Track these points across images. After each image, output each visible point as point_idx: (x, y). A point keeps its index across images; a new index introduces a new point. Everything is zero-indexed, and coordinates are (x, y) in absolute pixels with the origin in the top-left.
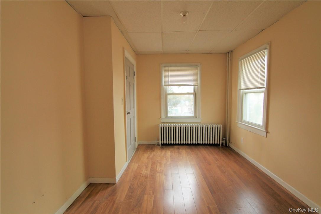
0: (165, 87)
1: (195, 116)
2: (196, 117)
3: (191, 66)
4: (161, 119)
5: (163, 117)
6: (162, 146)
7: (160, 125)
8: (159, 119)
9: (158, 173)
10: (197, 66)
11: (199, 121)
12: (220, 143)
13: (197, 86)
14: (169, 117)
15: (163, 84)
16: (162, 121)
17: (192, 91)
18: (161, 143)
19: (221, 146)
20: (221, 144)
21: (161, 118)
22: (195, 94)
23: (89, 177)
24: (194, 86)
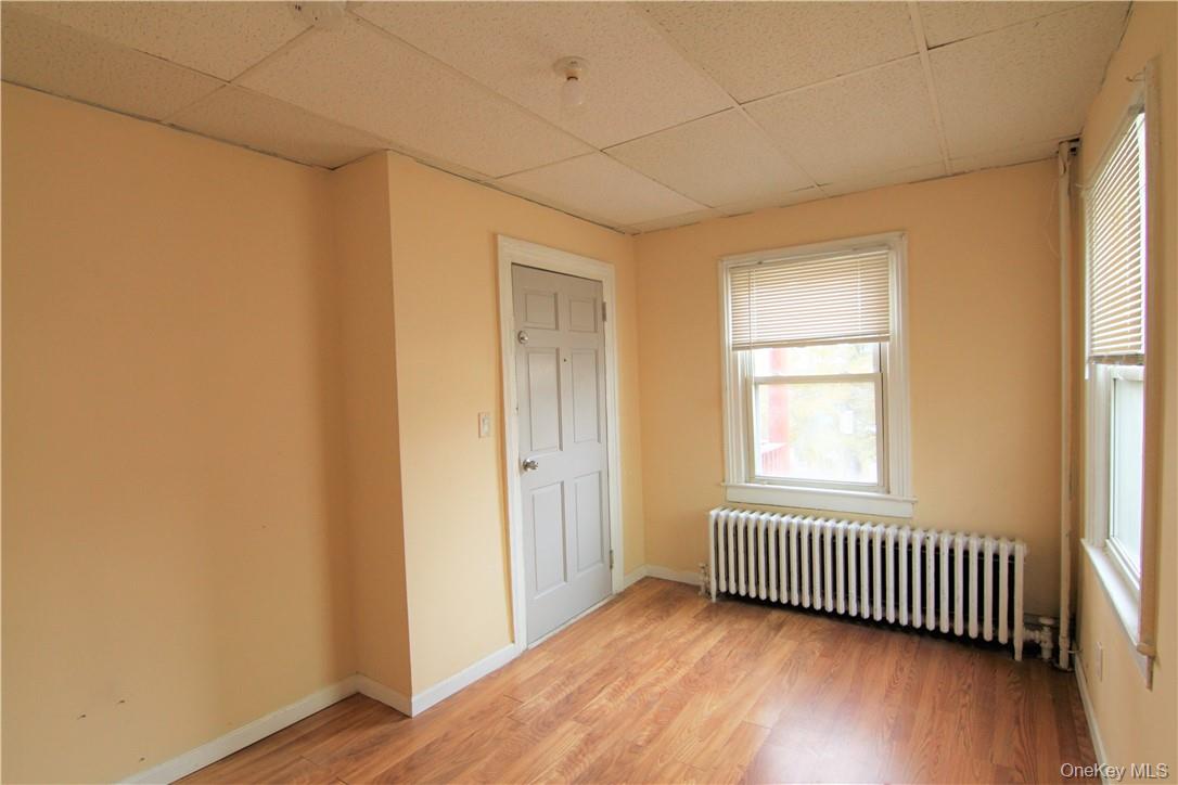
0: (739, 352)
1: (885, 484)
2: (889, 492)
3: (856, 250)
4: (726, 487)
5: (735, 476)
6: (721, 603)
7: (713, 513)
8: (719, 485)
9: (576, 719)
10: (883, 245)
11: (904, 510)
12: (1011, 640)
13: (888, 343)
14: (762, 481)
15: (729, 339)
16: (732, 495)
17: (869, 367)
18: (718, 590)
19: (1018, 656)
20: (1018, 645)
21: (726, 483)
22: (881, 380)
23: (357, 673)
24: (877, 344)
